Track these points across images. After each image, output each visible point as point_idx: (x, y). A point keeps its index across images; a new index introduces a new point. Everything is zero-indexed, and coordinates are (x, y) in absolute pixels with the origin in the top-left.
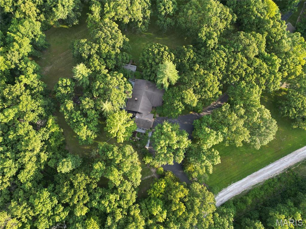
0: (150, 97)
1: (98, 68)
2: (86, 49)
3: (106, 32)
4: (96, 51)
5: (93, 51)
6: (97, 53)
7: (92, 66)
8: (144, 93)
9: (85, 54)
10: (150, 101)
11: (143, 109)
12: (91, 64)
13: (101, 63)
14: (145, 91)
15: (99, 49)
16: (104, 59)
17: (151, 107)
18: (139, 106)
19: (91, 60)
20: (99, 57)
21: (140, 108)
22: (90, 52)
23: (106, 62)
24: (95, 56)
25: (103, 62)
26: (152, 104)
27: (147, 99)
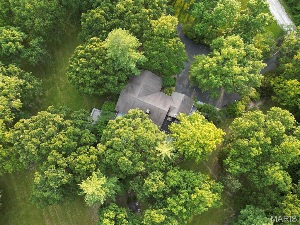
0: (148, 92)
1: (94, 157)
2: (55, 174)
3: (32, 136)
4: (63, 156)
5: (62, 162)
6: (65, 156)
7: (88, 166)
8: (141, 99)
9: (63, 177)
10: (153, 93)
11: (165, 105)
12: (85, 168)
13: (85, 153)
14: (137, 96)
15: (59, 151)
16: (79, 146)
17: (162, 94)
18: (159, 109)
19: (78, 166)
20: (74, 154)
21: (162, 108)
22: (62, 167)
23: (85, 144)
24: (70, 159)
25: (84, 148)
26: (157, 92)
27: (150, 96)
